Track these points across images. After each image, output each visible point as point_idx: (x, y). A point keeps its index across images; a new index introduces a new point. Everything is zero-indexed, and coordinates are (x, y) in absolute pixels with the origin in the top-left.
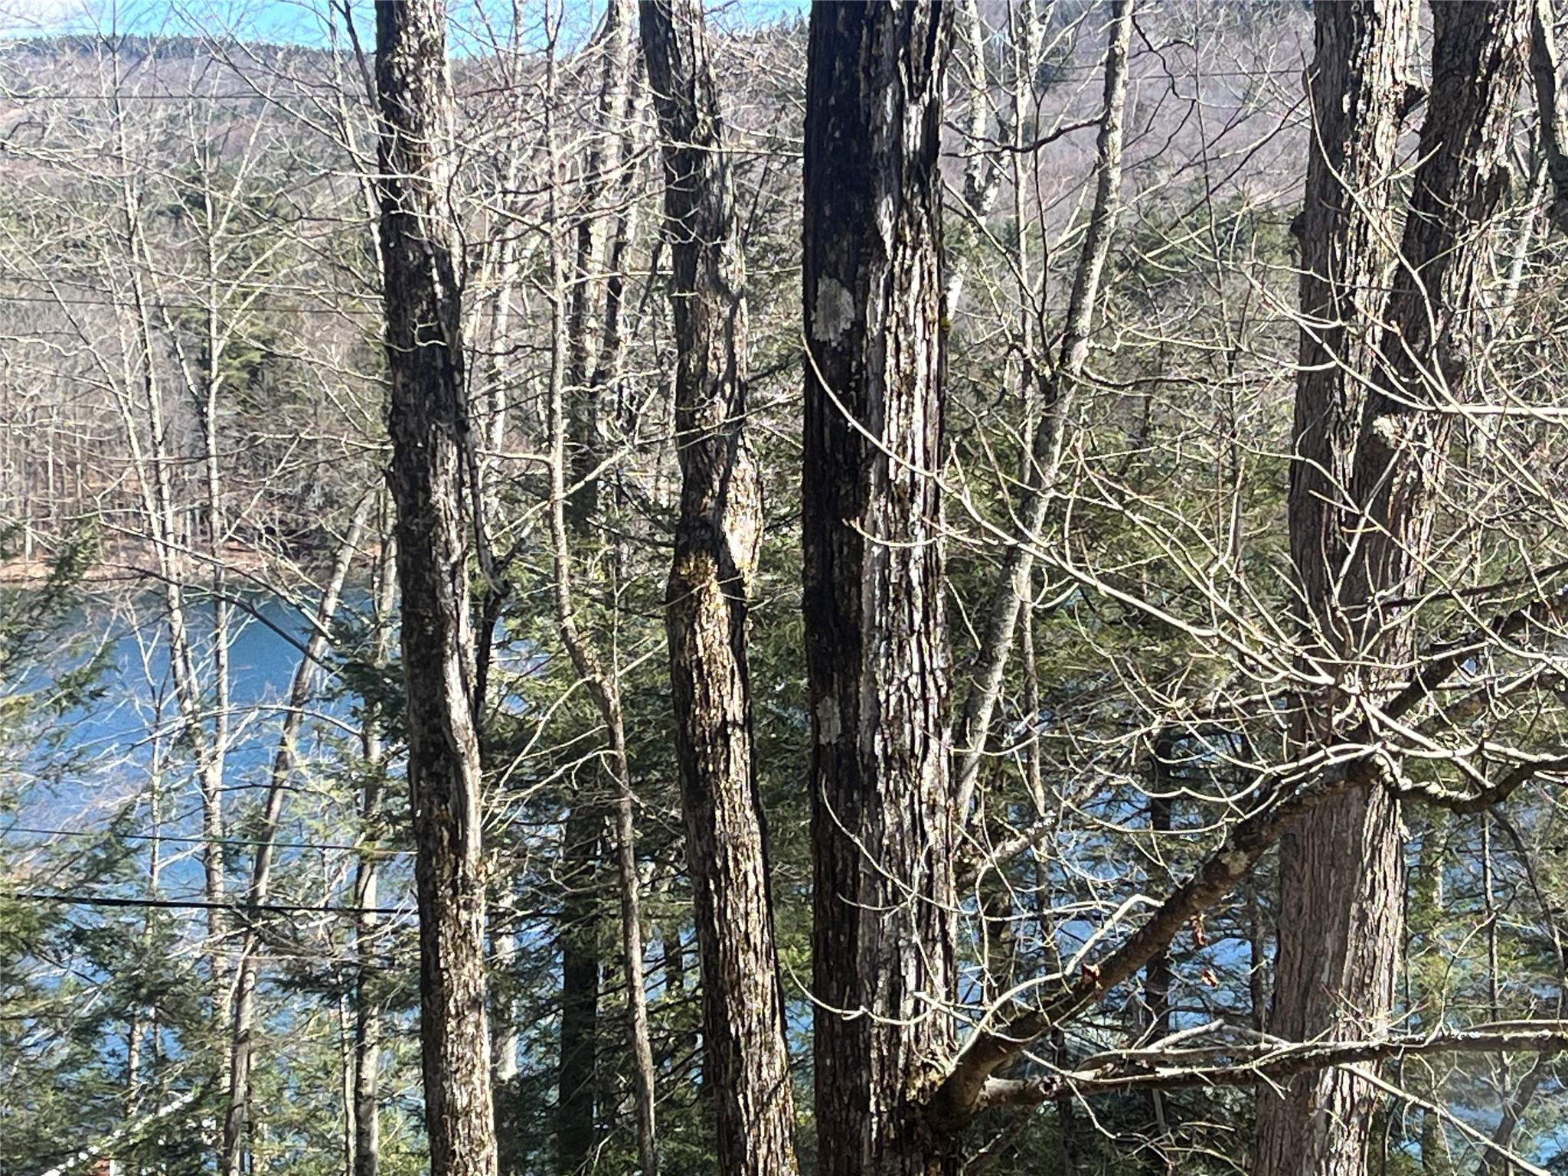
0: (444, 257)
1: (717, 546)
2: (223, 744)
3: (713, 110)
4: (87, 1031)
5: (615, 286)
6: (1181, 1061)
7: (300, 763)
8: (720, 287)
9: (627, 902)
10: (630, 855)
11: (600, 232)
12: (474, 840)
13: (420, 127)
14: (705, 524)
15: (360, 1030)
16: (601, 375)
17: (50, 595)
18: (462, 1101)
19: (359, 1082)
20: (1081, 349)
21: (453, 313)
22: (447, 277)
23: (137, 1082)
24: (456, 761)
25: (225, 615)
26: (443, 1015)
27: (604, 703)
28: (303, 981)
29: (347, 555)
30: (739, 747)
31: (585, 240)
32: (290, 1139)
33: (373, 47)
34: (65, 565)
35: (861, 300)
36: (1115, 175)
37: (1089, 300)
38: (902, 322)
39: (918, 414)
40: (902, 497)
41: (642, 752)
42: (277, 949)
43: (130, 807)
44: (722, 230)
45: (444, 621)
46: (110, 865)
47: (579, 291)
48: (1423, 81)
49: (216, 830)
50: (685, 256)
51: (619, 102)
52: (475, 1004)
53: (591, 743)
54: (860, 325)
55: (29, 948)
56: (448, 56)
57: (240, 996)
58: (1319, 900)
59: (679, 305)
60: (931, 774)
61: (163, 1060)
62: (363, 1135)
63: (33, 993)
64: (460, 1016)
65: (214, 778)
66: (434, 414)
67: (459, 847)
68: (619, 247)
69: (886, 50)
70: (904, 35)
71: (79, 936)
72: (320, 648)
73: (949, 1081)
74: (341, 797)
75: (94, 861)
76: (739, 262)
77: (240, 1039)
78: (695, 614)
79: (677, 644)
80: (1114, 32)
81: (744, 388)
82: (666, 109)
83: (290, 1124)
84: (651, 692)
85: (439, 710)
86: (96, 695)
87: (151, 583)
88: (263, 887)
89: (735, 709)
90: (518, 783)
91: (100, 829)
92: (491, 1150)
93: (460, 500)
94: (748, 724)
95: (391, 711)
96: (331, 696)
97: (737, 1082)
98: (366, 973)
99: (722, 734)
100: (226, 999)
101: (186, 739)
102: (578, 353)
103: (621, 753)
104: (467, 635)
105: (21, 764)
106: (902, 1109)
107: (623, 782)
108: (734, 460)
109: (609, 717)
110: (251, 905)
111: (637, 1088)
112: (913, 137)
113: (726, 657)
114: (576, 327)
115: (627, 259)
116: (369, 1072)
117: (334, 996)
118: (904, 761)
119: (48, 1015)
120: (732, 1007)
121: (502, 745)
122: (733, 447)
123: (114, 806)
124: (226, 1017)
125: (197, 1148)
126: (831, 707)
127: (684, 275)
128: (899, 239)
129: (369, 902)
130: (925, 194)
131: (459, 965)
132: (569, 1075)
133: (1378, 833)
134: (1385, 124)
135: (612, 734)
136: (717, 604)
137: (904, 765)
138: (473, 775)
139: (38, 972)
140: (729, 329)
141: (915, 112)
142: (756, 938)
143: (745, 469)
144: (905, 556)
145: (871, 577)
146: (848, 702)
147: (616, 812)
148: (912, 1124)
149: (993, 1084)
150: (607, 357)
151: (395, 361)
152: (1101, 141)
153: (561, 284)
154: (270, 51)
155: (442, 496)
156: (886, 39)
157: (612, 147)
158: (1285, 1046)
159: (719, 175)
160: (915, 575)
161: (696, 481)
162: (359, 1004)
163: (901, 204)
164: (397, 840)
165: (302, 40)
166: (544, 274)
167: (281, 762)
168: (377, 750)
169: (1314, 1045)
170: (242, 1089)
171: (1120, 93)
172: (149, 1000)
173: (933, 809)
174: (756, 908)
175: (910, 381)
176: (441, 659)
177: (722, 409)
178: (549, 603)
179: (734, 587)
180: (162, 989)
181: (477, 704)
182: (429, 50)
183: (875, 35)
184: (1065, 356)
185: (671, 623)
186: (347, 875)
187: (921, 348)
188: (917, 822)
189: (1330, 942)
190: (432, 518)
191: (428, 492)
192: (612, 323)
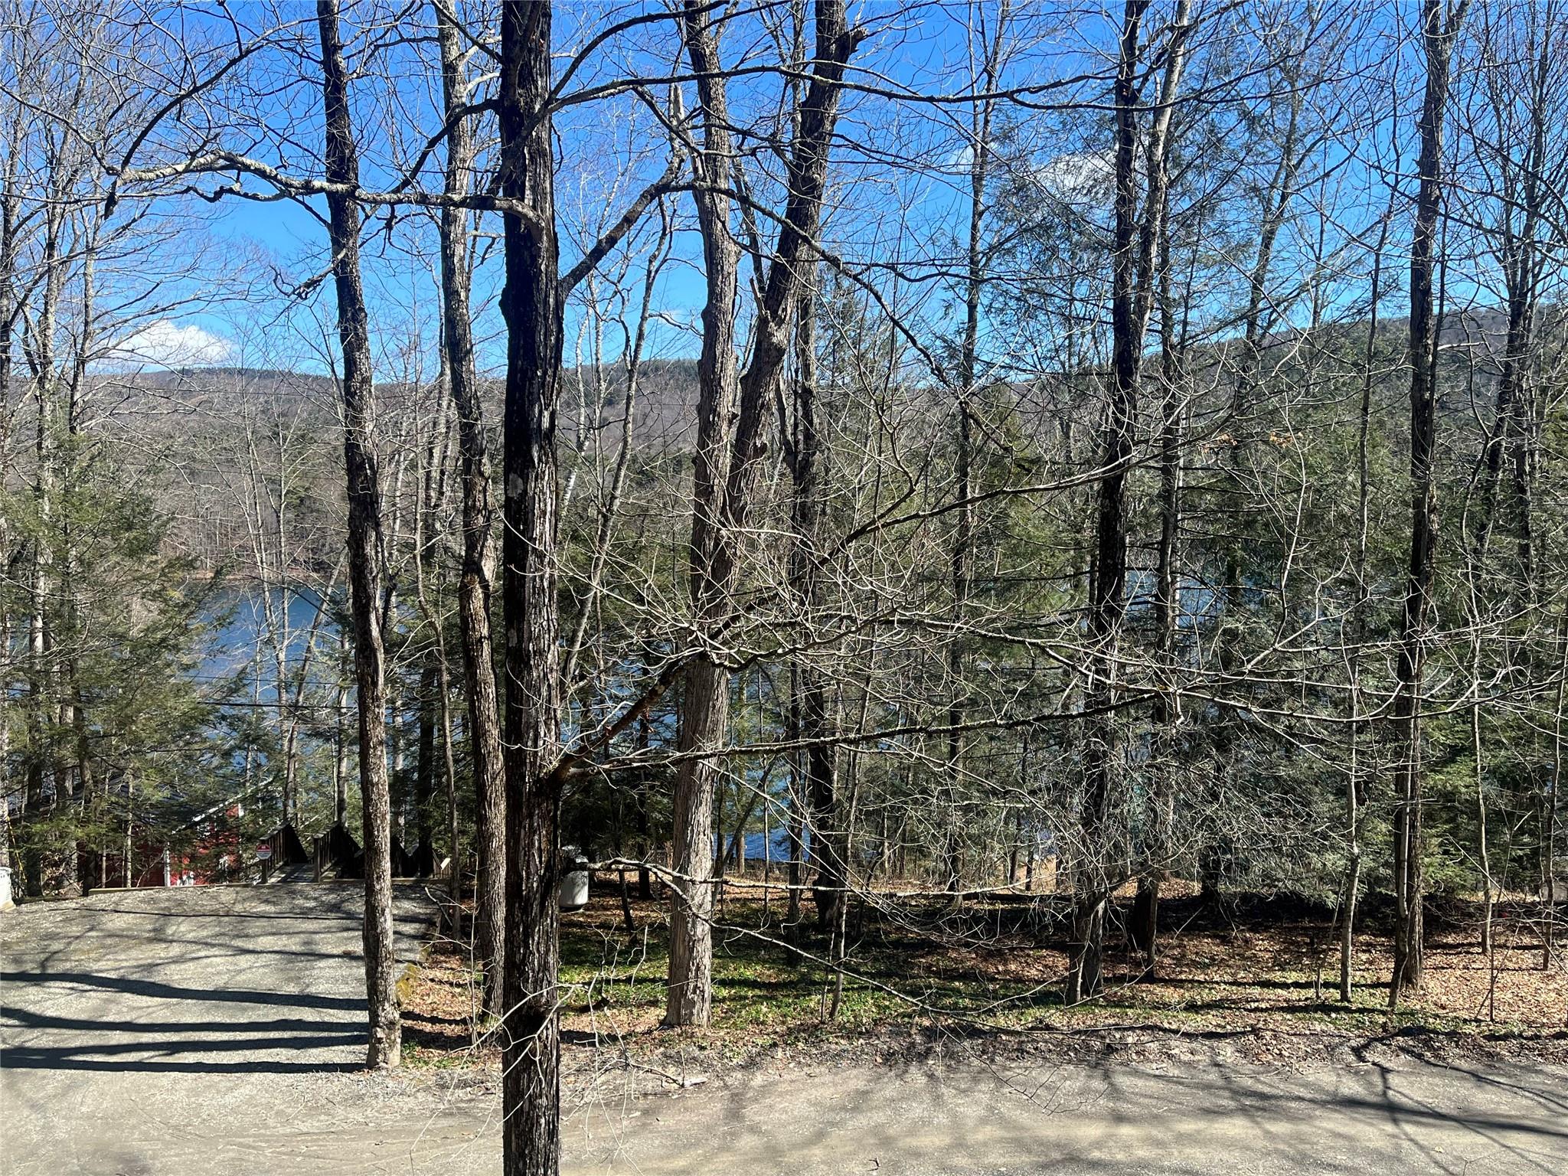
0: (371, 460)
1: (479, 571)
2: (286, 642)
3: (479, 408)
4: (227, 754)
5: (442, 473)
6: (641, 761)
7: (315, 650)
8: (481, 474)
9: (444, 704)
10: (445, 687)
11: (437, 452)
12: (381, 681)
13: (361, 410)
14: (475, 563)
15: (340, 752)
16: (436, 506)
17: (212, 586)
18: (375, 780)
19: (339, 773)
20: (617, 502)
21: (374, 481)
22: (372, 467)
23: (249, 773)
24: (374, 651)
25: (287, 593)
26: (368, 747)
27: (436, 629)
28: (317, 734)
29: (336, 573)
30: (486, 647)
31: (431, 455)
32: (312, 794)
33: (343, 377)
34: (218, 573)
35: (526, 482)
36: (629, 439)
37: (620, 484)
38: (541, 491)
39: (547, 525)
40: (541, 556)
41: (451, 648)
42: (306, 722)
43: (245, 669)
44: (482, 454)
45: (370, 598)
46: (236, 691)
47: (428, 474)
48: (738, 411)
49: (282, 676)
50: (467, 463)
51: (445, 404)
52: (381, 743)
53: (431, 644)
54: (525, 491)
55: (204, 722)
56: (373, 382)
57: (291, 740)
58: (699, 702)
59: (465, 481)
60: (552, 657)
61: (259, 765)
62: (340, 792)
63: (204, 741)
64: (375, 748)
65: (282, 656)
66: (366, 519)
67: (375, 684)
68: (445, 458)
69: (535, 391)
70: (543, 385)
71: (224, 718)
72: (325, 606)
73: (556, 770)
74: (331, 663)
75: (230, 689)
76: (488, 466)
77: (291, 757)
78: (469, 597)
79: (463, 608)
80: (630, 387)
81: (490, 512)
82: (460, 407)
83: (311, 789)
84: (455, 625)
85: (367, 632)
86: (230, 623)
87: (256, 582)
88: (301, 699)
89: (485, 632)
90: (401, 659)
91: (233, 675)
92: (387, 798)
93: (377, 552)
94: (490, 638)
95: (352, 631)
96: (328, 624)
97: (484, 770)
98: (341, 731)
99: (480, 641)
100: (286, 743)
101: (269, 642)
102: (428, 497)
103: (442, 648)
104: (379, 603)
105: (200, 650)
106: (538, 781)
107: (443, 659)
108: (486, 539)
109: (438, 635)
110: (296, 706)
111: (448, 773)
112: (546, 423)
113: (482, 613)
114: (428, 487)
115: (447, 462)
116: (344, 769)
117: (328, 740)
118: (541, 653)
119: (211, 748)
120: (482, 743)
121: (394, 645)
122: (486, 534)
123: (240, 667)
124: (286, 749)
125: (273, 798)
126: (513, 633)
127: (467, 469)
128: (540, 460)
129: (344, 703)
130: (550, 444)
131: (374, 729)
132: (421, 769)
133: (720, 677)
134: (725, 427)
135: (438, 641)
136: (479, 593)
137: (541, 655)
138: (381, 656)
139: (207, 732)
140: (485, 490)
141: (546, 414)
142: (492, 717)
143: (490, 542)
144: (542, 578)
145: (529, 585)
146: (520, 631)
147: (440, 670)
148: (542, 786)
149: (572, 770)
150: (439, 499)
151: (351, 499)
152: (625, 427)
153: (421, 471)
154: (307, 377)
155: (369, 550)
156: (536, 386)
157: (443, 421)
158: (678, 754)
159: (481, 433)
160: (546, 584)
161: (471, 546)
162: (340, 743)
163: (541, 447)
164: (353, 680)
165: (319, 373)
166: (413, 466)
167: (309, 650)
168: (347, 646)
169: (689, 754)
170: (292, 776)
171: (632, 410)
172: (253, 742)
173: (552, 670)
174: (492, 706)
175: (544, 513)
176: (368, 612)
177: (481, 520)
178: (415, 591)
179: (485, 587)
180: (258, 738)
181: (383, 629)
182: (366, 381)
183: (531, 384)
184: (611, 504)
185: (461, 599)
186: (334, 693)
187: (549, 501)
188: (545, 675)
189: (702, 716)
190: (365, 559)
191: (364, 549)
192: (441, 486)
